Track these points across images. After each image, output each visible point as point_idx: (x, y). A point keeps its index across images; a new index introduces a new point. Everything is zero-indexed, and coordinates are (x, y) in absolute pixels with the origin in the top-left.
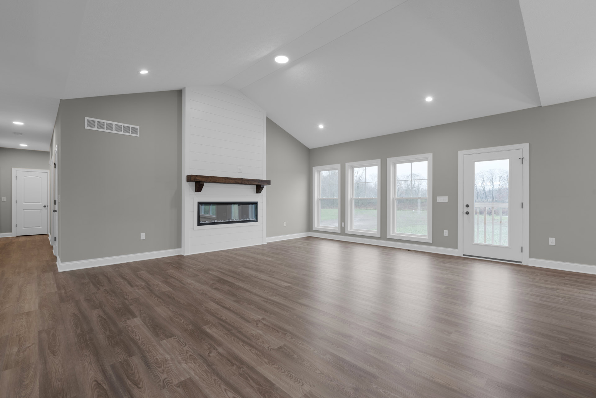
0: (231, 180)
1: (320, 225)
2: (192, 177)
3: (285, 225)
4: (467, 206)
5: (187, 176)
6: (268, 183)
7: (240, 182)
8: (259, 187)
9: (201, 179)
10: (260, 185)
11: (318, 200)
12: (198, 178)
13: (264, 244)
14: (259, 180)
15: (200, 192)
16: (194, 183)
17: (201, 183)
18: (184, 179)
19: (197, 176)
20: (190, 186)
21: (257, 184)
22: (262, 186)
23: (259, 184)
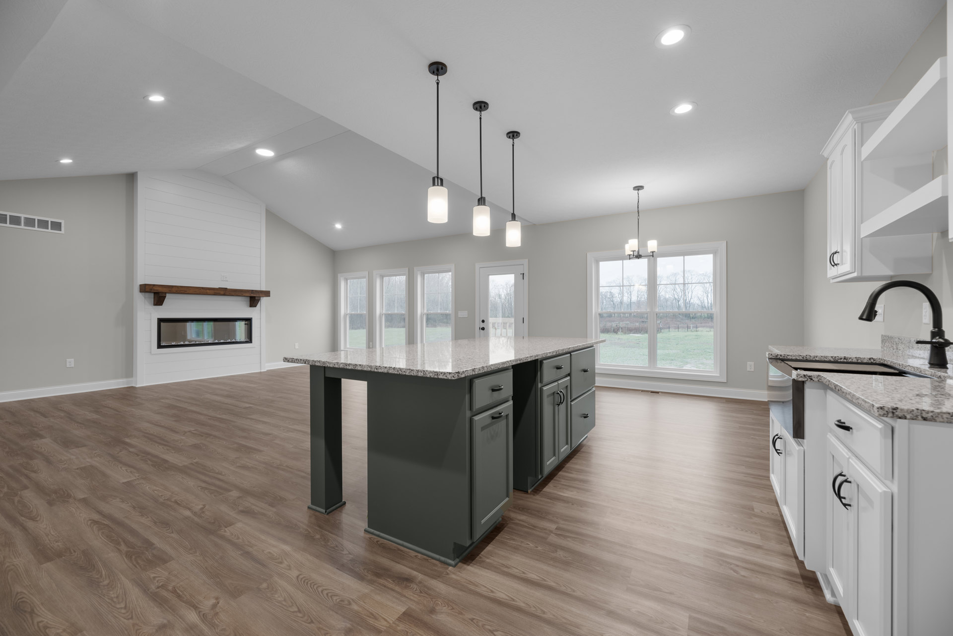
0: (208, 291)
1: (348, 347)
2: (146, 287)
3: (297, 347)
4: (483, 321)
5: (140, 285)
6: (267, 294)
7: (222, 293)
8: (254, 299)
9: (160, 289)
10: (255, 297)
11: (345, 315)
12: (155, 288)
13: (262, 371)
14: (252, 290)
15: (162, 305)
16: (152, 295)
17: (161, 295)
18: (136, 289)
19: (154, 285)
20: (145, 298)
21: (249, 295)
22: (256, 298)
23: (252, 295)
